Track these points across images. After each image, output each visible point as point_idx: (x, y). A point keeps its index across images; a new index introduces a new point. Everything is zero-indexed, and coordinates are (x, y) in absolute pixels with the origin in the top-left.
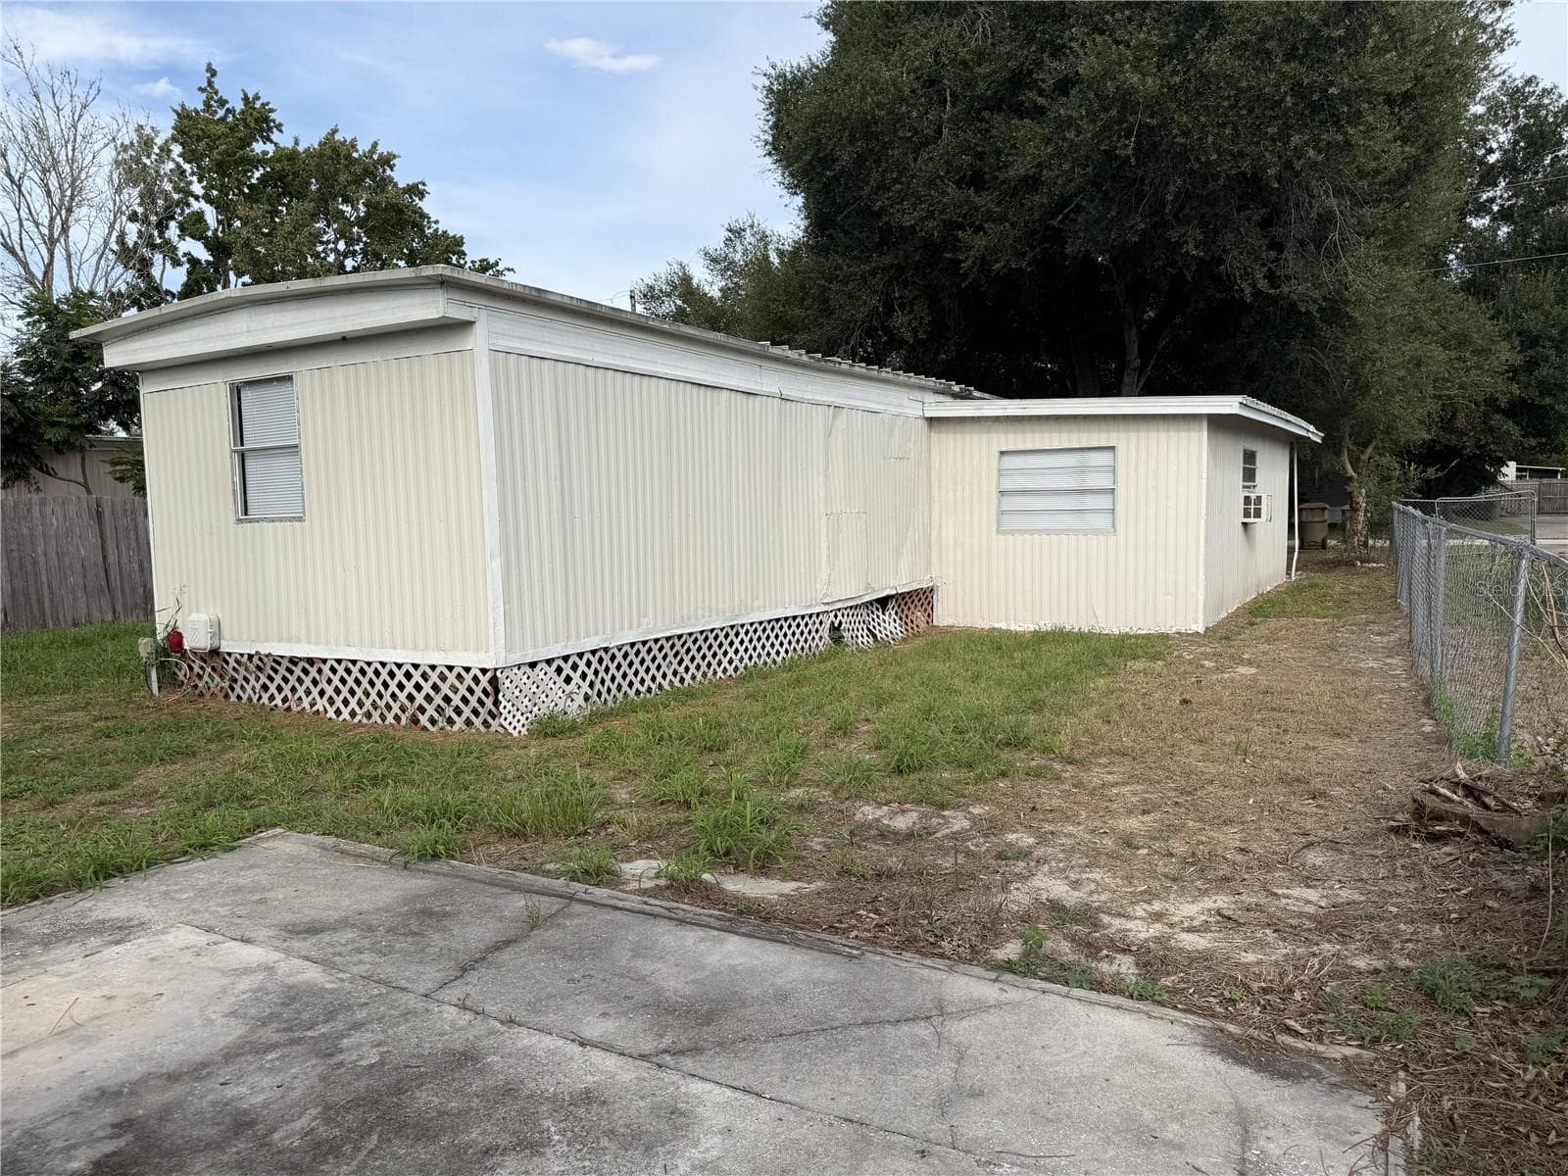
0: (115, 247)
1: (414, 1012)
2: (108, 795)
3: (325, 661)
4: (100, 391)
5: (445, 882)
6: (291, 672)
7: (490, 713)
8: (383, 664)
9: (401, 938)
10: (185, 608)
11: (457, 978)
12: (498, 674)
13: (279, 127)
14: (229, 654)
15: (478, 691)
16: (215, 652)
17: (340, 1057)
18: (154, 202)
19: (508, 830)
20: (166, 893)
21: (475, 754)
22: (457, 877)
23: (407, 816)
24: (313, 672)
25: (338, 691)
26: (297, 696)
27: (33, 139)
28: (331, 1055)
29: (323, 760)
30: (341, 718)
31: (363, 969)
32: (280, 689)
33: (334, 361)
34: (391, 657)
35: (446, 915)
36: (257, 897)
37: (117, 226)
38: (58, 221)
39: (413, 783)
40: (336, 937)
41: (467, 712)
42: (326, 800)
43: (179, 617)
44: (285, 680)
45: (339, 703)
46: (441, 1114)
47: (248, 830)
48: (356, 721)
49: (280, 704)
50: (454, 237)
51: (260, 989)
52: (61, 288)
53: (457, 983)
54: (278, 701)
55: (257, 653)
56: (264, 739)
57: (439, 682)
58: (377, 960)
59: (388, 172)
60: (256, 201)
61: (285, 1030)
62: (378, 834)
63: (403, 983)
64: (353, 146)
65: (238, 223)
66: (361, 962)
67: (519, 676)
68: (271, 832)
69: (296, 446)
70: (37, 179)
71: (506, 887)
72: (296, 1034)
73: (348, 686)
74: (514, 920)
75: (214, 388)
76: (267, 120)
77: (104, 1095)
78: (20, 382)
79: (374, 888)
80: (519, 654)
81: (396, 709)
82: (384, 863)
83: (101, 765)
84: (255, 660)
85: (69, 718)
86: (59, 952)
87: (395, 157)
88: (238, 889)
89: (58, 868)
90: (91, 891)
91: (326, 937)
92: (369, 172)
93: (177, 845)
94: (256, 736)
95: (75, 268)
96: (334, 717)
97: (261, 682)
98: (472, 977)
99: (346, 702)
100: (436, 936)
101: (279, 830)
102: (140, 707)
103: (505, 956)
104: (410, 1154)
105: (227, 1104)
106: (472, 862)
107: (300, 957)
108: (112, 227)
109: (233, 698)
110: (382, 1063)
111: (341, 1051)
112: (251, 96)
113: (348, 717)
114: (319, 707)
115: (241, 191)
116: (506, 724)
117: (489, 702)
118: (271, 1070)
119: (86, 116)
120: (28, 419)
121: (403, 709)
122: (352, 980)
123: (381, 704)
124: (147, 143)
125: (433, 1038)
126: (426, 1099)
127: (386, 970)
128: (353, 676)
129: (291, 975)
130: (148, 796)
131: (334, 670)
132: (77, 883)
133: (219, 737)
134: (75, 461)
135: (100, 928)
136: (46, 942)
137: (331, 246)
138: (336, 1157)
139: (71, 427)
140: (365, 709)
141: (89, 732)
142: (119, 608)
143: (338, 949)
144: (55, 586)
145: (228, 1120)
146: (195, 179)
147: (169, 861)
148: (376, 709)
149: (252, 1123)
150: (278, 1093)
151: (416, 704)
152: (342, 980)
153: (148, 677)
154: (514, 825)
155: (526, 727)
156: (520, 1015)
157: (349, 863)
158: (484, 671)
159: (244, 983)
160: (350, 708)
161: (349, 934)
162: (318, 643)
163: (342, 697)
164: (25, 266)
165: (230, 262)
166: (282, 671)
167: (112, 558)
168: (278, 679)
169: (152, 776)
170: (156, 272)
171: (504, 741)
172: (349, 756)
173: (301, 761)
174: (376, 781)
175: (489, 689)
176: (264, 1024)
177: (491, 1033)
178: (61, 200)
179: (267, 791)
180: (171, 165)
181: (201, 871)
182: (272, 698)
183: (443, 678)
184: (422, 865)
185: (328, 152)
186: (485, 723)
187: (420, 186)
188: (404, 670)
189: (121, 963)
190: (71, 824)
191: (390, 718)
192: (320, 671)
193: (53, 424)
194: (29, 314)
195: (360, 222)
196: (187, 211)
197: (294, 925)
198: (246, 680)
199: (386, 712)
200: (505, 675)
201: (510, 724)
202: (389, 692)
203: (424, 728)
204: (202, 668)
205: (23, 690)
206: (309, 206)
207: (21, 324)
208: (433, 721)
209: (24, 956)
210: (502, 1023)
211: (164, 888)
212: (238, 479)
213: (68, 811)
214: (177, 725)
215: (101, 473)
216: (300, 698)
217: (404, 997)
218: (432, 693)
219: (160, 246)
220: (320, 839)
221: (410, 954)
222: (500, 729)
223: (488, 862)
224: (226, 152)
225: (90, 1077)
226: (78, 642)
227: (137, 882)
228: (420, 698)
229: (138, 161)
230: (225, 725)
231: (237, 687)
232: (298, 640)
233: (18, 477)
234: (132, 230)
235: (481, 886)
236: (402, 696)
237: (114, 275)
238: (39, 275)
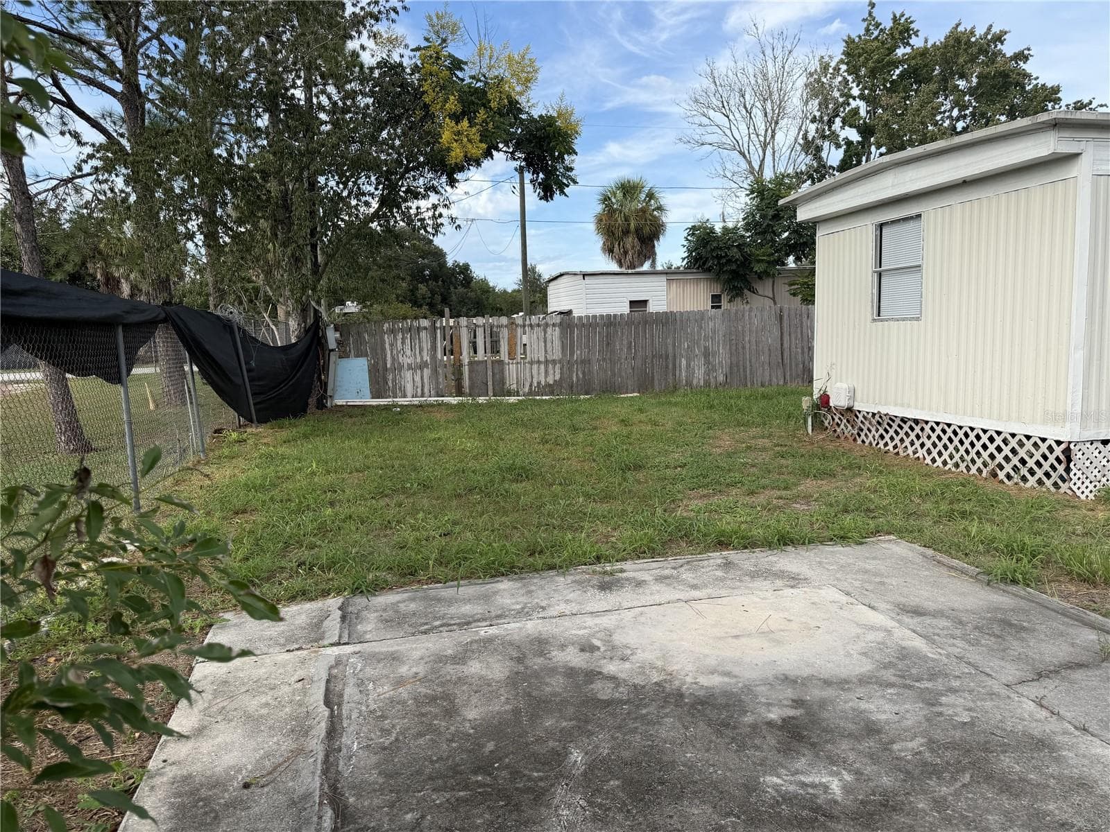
0: (801, 142)
1: (998, 695)
2: (784, 493)
3: (927, 422)
4: (787, 238)
5: (1023, 603)
6: (901, 428)
7: (1061, 477)
8: (972, 429)
9: (987, 637)
10: (833, 378)
11: (1033, 680)
12: (1072, 446)
13: (916, 33)
14: (859, 412)
15: (1052, 459)
16: (850, 409)
17: (940, 709)
18: (827, 107)
19: (1079, 575)
20: (820, 563)
21: (1047, 509)
22: (1033, 602)
23: (990, 545)
24: (917, 429)
25: (935, 445)
26: (904, 445)
27: (760, 81)
28: (933, 705)
29: (924, 493)
30: (935, 465)
31: (956, 651)
32: (892, 439)
33: (954, 200)
34: (979, 424)
35: (1023, 629)
36: (878, 580)
37: (803, 128)
38: (770, 131)
39: (993, 521)
40: (935, 622)
41: (1040, 473)
42: (927, 522)
43: (828, 384)
44: (897, 433)
45: (935, 453)
46: (1021, 779)
47: (872, 533)
48: (947, 468)
49: (891, 449)
50: (1052, 88)
51: (883, 643)
52: (768, 174)
53: (1034, 683)
54: (890, 447)
55: (879, 412)
56: (881, 472)
57: (1017, 447)
58: (967, 647)
59: (999, 46)
60: (895, 92)
61: (899, 676)
62: (966, 554)
63: (988, 670)
64: (972, 33)
65: (880, 111)
66: (954, 645)
67: (1092, 451)
68: (887, 537)
69: (919, 266)
70: (760, 106)
71: (1076, 620)
72: (908, 682)
73: (943, 442)
74: (1086, 649)
75: (865, 228)
76: (908, 30)
77: (787, 680)
78: (743, 236)
79: (963, 594)
80: (1093, 432)
81: (979, 463)
82: (971, 577)
83: (779, 474)
84: (877, 417)
85: (760, 442)
86: (758, 583)
87: (1006, 33)
88: (866, 572)
89: (758, 532)
90: (776, 551)
91: (928, 620)
92: (983, 50)
93: (826, 534)
94: (876, 469)
95: (777, 159)
96: (930, 463)
97: (879, 433)
98: (1046, 682)
99: (940, 454)
100: (1015, 643)
101: (892, 537)
102: (800, 441)
103: (1078, 675)
104: (996, 800)
105: (861, 712)
106: (1045, 593)
107: (909, 629)
108: (800, 129)
109: (859, 442)
110: (972, 724)
111: (941, 705)
112: (898, 16)
113: (941, 465)
114: (920, 454)
115: (885, 86)
116: (1075, 488)
117: (1061, 469)
118: (891, 700)
119: (791, 59)
120: (746, 259)
121: (985, 464)
122: (948, 656)
123: (968, 458)
124: (825, 68)
125: (1013, 720)
126: (1007, 763)
127: (974, 655)
128: (947, 436)
129: (903, 640)
130: (807, 498)
131: (933, 430)
132: (768, 544)
133: (850, 467)
134: (769, 283)
135: (781, 575)
136: (754, 575)
137: (947, 114)
138: (938, 778)
139: (768, 262)
140: (954, 461)
141: (771, 453)
142: (788, 377)
143: (937, 631)
144: (753, 360)
145: (862, 723)
146: (854, 85)
147: (821, 543)
148: (963, 461)
149: (879, 732)
150: (896, 718)
151: (997, 462)
152: (940, 654)
153: (806, 422)
154: (1083, 570)
155: (1093, 494)
156: (1093, 727)
157: (944, 571)
158: (1059, 443)
159: (871, 636)
160: (943, 458)
161: (943, 623)
162: (923, 409)
163: (937, 450)
164: (750, 163)
165: (872, 139)
166: (895, 426)
167: (786, 345)
168: (891, 432)
169: (808, 485)
170: (824, 154)
171: (1072, 502)
172: (943, 493)
173: (908, 492)
174: (964, 514)
175: (1062, 457)
176: (885, 668)
177: (1065, 733)
178: (772, 118)
179: (884, 508)
180: (840, 79)
181: (842, 554)
182: (886, 445)
183: (1021, 444)
184: (1002, 586)
185: (952, 42)
186: (1055, 484)
187: (1026, 52)
188: (988, 435)
189: (795, 599)
190: (764, 508)
191: (974, 470)
192: (922, 429)
193: (759, 261)
194: (752, 192)
195: (972, 91)
196: (847, 109)
197: (904, 605)
198: (869, 430)
199: (971, 465)
200: (1078, 447)
201: (1079, 488)
202: (975, 450)
203: (1002, 482)
204: (840, 419)
205: (735, 423)
206: (933, 86)
207: (747, 200)
208: (1009, 477)
209: (741, 581)
210: (1076, 728)
211: (818, 559)
212: (875, 291)
213: (761, 499)
214: (824, 455)
215: (783, 290)
216: (906, 447)
217: (990, 682)
218: (1010, 455)
219: (828, 136)
220: (922, 549)
221: (993, 650)
222: (1069, 492)
223: (1059, 596)
224: (878, 61)
225: (780, 666)
226: (764, 397)
227: (802, 551)
228: (999, 458)
229: (819, 81)
230: (855, 459)
231: (863, 434)
232: (909, 406)
233: (737, 295)
234: (812, 128)
235: (1053, 614)
236: (985, 455)
237: (799, 160)
238: (757, 168)
